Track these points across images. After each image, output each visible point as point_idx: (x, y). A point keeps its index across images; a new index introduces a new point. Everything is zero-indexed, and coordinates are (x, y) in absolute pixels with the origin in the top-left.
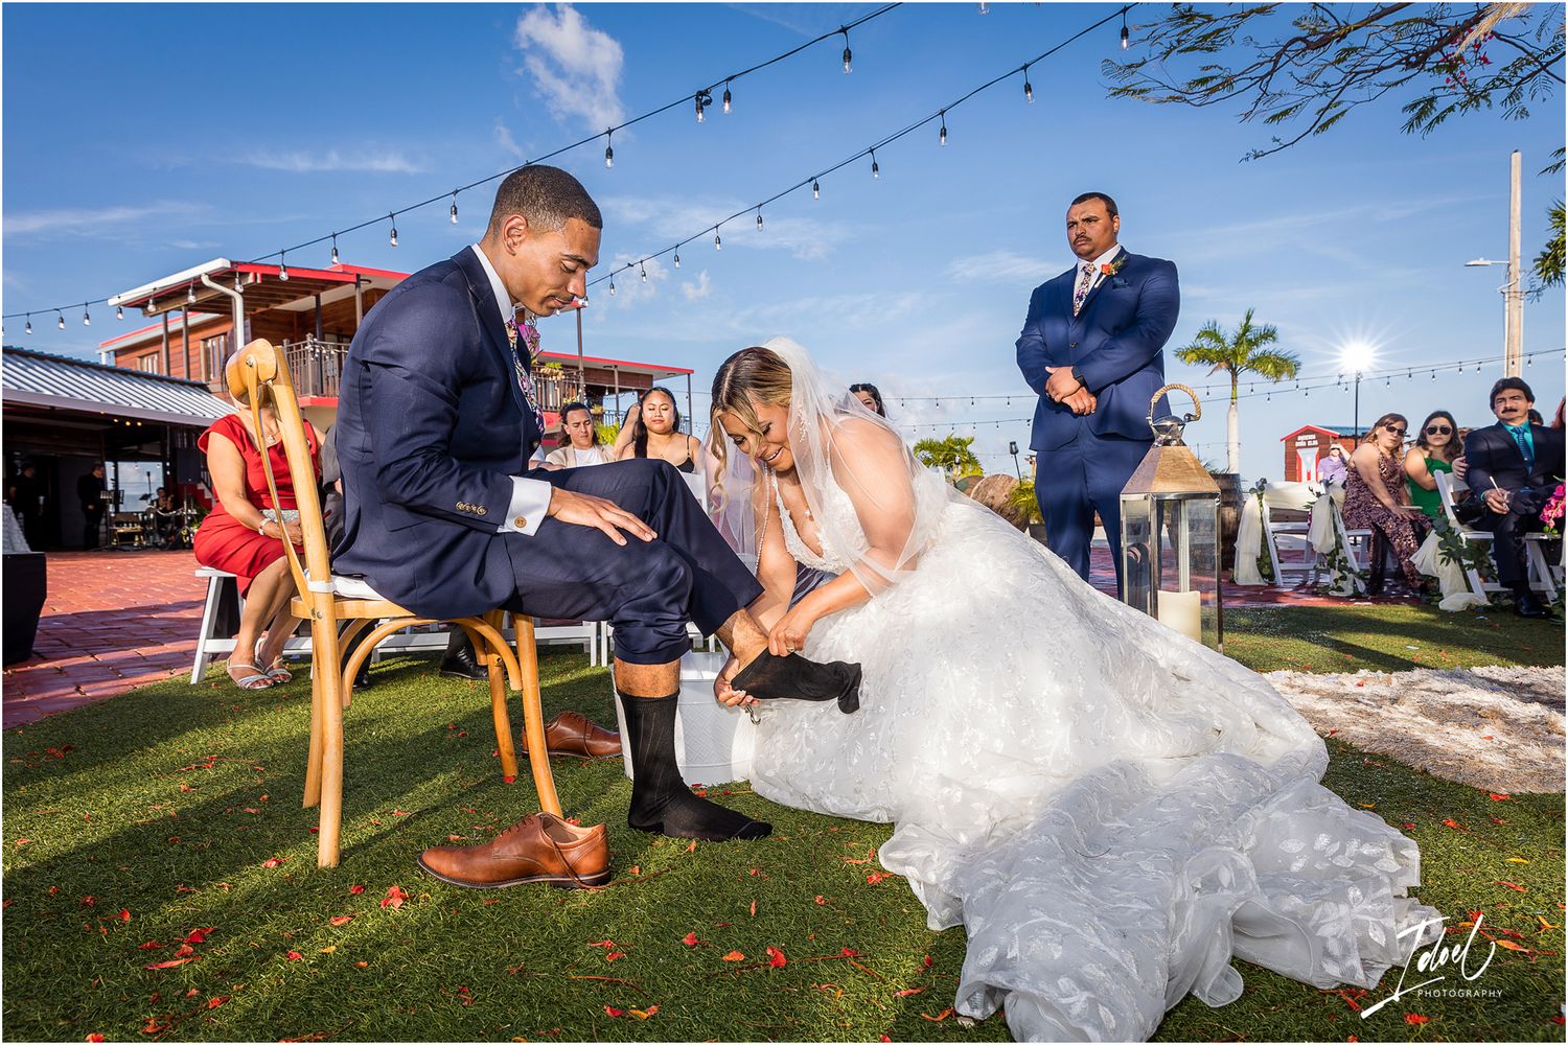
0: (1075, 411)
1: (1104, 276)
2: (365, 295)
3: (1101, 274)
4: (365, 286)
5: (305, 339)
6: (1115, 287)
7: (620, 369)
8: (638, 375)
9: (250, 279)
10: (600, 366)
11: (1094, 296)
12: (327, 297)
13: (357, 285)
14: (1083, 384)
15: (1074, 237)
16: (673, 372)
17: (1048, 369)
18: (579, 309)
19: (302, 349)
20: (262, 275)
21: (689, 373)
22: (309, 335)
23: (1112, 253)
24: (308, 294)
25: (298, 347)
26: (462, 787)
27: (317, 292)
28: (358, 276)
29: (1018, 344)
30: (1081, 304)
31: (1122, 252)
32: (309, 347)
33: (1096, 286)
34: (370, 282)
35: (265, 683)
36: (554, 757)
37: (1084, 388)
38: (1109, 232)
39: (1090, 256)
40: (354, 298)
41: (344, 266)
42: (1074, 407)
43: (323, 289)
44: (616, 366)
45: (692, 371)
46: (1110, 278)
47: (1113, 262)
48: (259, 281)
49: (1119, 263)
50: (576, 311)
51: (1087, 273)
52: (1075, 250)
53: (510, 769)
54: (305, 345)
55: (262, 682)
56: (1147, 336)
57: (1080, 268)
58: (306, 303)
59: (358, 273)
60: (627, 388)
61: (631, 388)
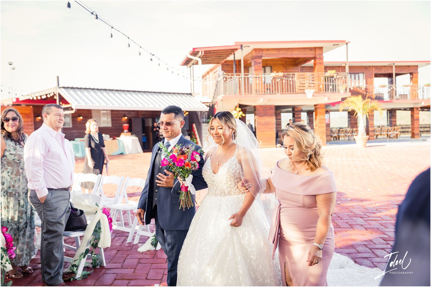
7: (396, 64)
8: (409, 66)
9: (200, 52)
10: (387, 64)
13: (242, 49)
18: (347, 44)
20: (205, 51)
34: (249, 47)
41: (236, 43)
43: (233, 52)
44: (394, 64)
48: (203, 54)
50: (346, 45)
58: (231, 58)
59: (242, 44)
60: (403, 73)
61: (405, 73)
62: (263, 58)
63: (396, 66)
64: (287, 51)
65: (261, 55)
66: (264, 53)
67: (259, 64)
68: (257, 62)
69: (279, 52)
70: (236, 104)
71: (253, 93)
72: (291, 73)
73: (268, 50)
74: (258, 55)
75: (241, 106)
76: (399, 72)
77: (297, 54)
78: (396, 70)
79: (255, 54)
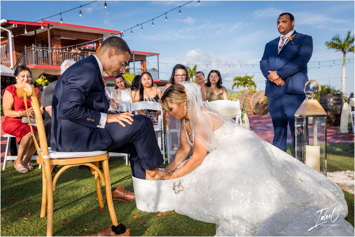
0: (278, 85)
1: (288, 41)
2: (51, 30)
3: (287, 40)
4: (51, 28)
5: (32, 46)
6: (291, 45)
7: (135, 53)
8: (141, 55)
9: (13, 25)
11: (285, 48)
12: (38, 31)
13: (48, 27)
14: (280, 76)
15: (279, 27)
16: (152, 54)
17: (269, 71)
18: (121, 34)
19: (31, 49)
20: (17, 25)
21: (158, 55)
22: (33, 45)
23: (291, 33)
24: (32, 30)
25: (30, 48)
26: (87, 211)
27: (35, 30)
28: (48, 24)
29: (260, 62)
30: (280, 50)
31: (295, 32)
32: (33, 48)
33: (286, 44)
34: (52, 26)
35: (26, 171)
36: (115, 201)
37: (280, 78)
38: (290, 26)
39: (284, 33)
40: (47, 32)
41: (44, 21)
42: (277, 83)
43: (37, 29)
44: (133, 53)
45: (159, 54)
46: (290, 41)
47: (291, 36)
48: (16, 27)
49: (293, 36)
51: (283, 40)
52: (279, 31)
53: (102, 205)
54: (32, 48)
55: (25, 171)
56: (301, 61)
57: (281, 37)
58: (32, 33)
59: (49, 23)
60: (137, 60)
61: (138, 60)
62: (61, 38)
63: (135, 55)
64: (78, 34)
65: (59, 34)
66: (62, 33)
67: (59, 42)
68: (57, 39)
69: (73, 33)
70: (42, 73)
71: (54, 64)
72: (86, 52)
73: (64, 31)
74: (58, 34)
75: (45, 75)
76: (136, 60)
77: (86, 37)
78: (135, 58)
79: (55, 33)
